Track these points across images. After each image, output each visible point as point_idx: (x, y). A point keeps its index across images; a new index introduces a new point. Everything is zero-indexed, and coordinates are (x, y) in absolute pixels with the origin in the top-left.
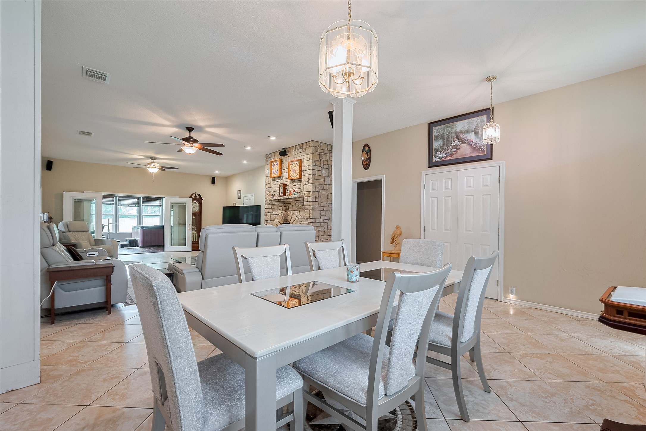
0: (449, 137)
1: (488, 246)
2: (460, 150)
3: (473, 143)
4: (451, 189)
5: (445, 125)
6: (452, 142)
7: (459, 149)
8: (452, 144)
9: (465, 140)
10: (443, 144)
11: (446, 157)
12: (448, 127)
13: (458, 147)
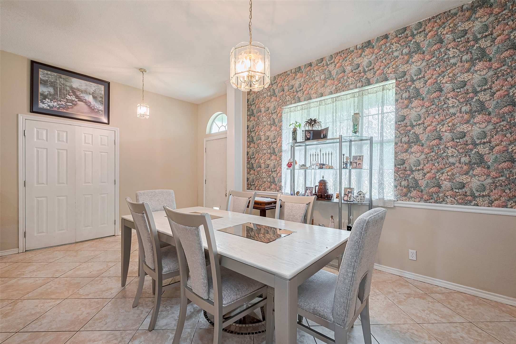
0: (63, 88)
1: (106, 195)
2: (77, 106)
3: (91, 105)
4: (66, 142)
5: (57, 74)
6: (66, 95)
7: (75, 105)
8: (67, 98)
9: (82, 99)
10: (55, 93)
11: (58, 108)
12: (61, 77)
13: (74, 103)
